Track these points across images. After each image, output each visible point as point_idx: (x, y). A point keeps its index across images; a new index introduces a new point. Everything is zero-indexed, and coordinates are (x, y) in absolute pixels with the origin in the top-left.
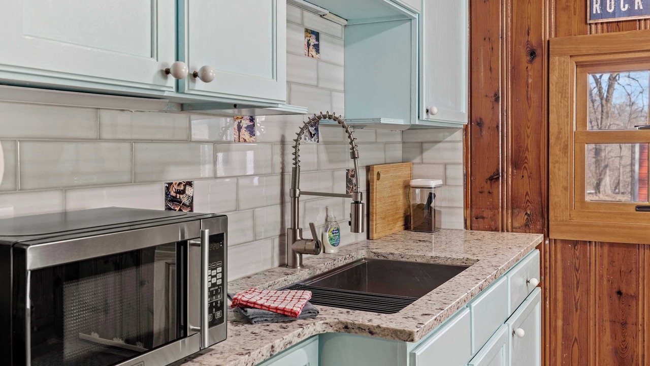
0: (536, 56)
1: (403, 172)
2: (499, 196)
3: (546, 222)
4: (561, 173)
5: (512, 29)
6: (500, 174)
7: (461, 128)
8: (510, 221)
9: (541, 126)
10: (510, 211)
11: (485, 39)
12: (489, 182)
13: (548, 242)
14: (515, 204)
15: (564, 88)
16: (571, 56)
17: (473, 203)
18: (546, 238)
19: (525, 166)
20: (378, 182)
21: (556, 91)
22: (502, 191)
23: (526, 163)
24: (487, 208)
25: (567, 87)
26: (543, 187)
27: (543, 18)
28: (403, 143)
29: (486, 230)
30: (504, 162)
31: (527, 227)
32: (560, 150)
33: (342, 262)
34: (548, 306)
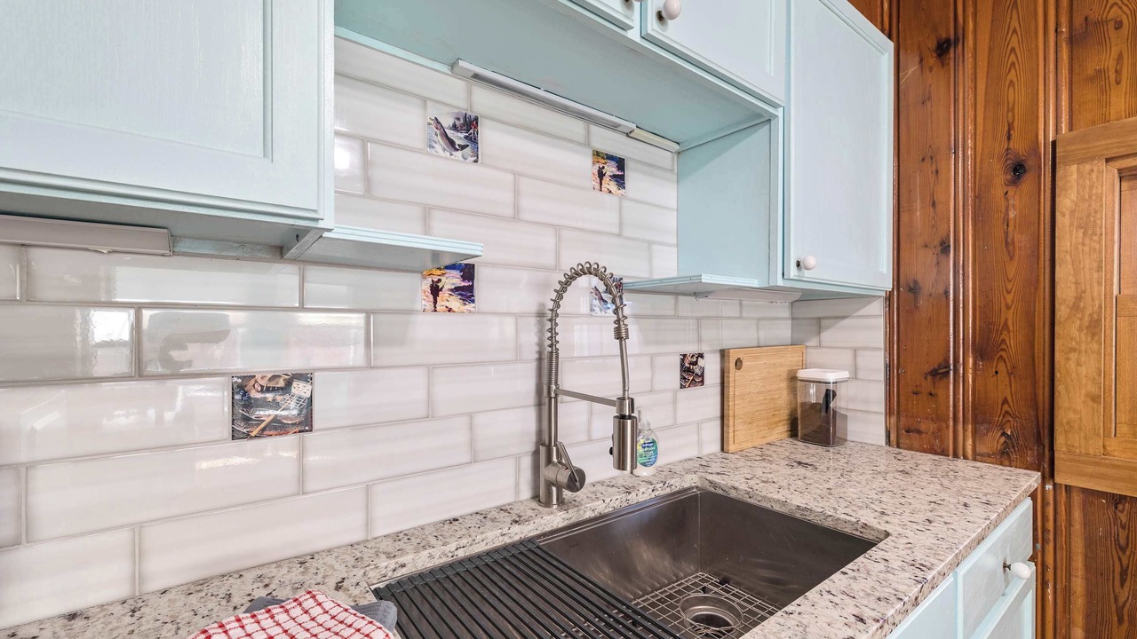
0: (1025, 172)
1: (790, 358)
2: (948, 402)
3: (1047, 452)
4: (1083, 370)
5: (975, 134)
6: (952, 367)
7: (880, 297)
8: (969, 442)
9: (1036, 289)
10: (970, 427)
11: (923, 160)
12: (929, 377)
13: (1051, 487)
14: (980, 416)
15: (1092, 219)
16: (1108, 160)
17: (901, 408)
18: (1047, 480)
19: (1001, 356)
20: (738, 373)
21: (1071, 225)
22: (955, 394)
23: (1004, 350)
24: (927, 419)
25: (1098, 216)
26: (1040, 392)
27: (1041, 105)
28: (793, 319)
29: (925, 451)
30: (959, 348)
31: (1005, 456)
32: (1080, 329)
33: (645, 495)
34: (1050, 597)
